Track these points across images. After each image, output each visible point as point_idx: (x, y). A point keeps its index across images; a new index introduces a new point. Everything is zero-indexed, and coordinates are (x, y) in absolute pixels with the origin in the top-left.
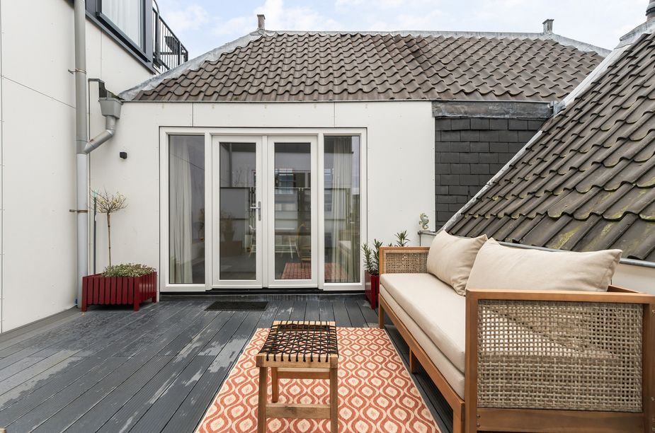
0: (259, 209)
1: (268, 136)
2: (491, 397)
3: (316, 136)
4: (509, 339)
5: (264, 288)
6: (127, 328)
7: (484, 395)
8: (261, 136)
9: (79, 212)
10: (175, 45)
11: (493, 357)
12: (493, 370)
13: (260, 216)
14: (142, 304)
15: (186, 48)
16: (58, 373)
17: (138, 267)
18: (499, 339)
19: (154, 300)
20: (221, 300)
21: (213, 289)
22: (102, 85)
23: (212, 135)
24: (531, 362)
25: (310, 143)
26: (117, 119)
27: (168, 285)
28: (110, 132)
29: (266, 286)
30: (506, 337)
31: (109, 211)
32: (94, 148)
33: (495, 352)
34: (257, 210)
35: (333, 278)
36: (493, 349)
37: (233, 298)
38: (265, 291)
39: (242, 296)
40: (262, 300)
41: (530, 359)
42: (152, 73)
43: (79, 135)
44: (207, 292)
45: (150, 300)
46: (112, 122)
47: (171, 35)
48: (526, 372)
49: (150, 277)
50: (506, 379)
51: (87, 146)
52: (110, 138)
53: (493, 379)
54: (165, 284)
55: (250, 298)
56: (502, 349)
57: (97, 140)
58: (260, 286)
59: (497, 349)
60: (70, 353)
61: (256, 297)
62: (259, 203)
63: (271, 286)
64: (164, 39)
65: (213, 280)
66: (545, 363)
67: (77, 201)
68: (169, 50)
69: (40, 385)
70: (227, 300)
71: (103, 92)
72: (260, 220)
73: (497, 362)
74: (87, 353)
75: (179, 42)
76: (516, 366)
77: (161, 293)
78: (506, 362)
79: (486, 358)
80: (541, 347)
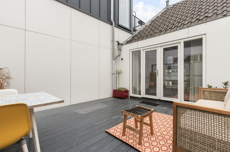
0: (158, 72)
1: (161, 46)
2: (183, 144)
3: (180, 42)
4: (191, 124)
5: (159, 99)
6: (119, 103)
7: (180, 142)
8: (158, 47)
9: (113, 74)
10: (141, 23)
11: (184, 129)
12: (184, 134)
13: (158, 74)
14: (124, 98)
15: (144, 22)
16: (102, 108)
17: (124, 88)
18: (187, 123)
19: (128, 98)
20: (145, 101)
21: (143, 97)
22: (118, 42)
23: (143, 50)
24: (203, 137)
25: (177, 46)
26: (121, 50)
27: (132, 94)
28: (119, 54)
29: (160, 99)
30: (190, 123)
31: (119, 74)
32: (116, 58)
33: (185, 127)
34: (157, 72)
35: (190, 100)
36: (184, 126)
37: (149, 101)
38: (159, 100)
39: (152, 101)
40: (158, 103)
41: (202, 135)
42: (132, 34)
43: (113, 56)
44: (141, 98)
45: (127, 98)
46: (120, 51)
47: (139, 20)
48: (200, 140)
49: (127, 92)
50: (190, 139)
51: (115, 58)
52: (119, 55)
53: (184, 137)
54: (131, 94)
55: (154, 102)
56: (188, 127)
57: (116, 56)
58: (158, 98)
59: (186, 127)
60: (106, 105)
61: (156, 102)
62: (158, 70)
63: (161, 99)
64: (138, 22)
65: (143, 94)
66: (210, 139)
67: (112, 71)
68: (139, 25)
69: (99, 110)
70: (147, 101)
71: (119, 44)
72: (158, 76)
73: (186, 131)
74: (108, 106)
75: (142, 21)
76: (195, 136)
77: (130, 96)
78: (190, 133)
79: (181, 128)
80: (208, 132)
